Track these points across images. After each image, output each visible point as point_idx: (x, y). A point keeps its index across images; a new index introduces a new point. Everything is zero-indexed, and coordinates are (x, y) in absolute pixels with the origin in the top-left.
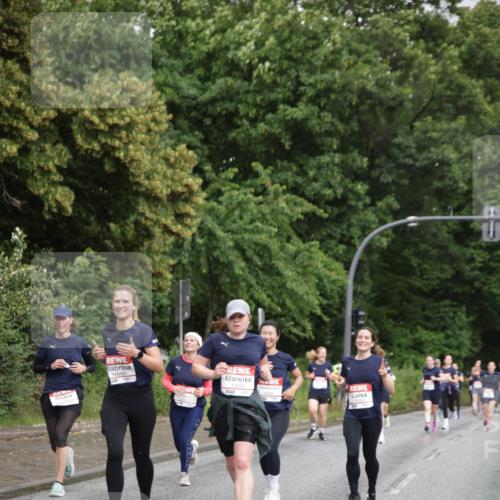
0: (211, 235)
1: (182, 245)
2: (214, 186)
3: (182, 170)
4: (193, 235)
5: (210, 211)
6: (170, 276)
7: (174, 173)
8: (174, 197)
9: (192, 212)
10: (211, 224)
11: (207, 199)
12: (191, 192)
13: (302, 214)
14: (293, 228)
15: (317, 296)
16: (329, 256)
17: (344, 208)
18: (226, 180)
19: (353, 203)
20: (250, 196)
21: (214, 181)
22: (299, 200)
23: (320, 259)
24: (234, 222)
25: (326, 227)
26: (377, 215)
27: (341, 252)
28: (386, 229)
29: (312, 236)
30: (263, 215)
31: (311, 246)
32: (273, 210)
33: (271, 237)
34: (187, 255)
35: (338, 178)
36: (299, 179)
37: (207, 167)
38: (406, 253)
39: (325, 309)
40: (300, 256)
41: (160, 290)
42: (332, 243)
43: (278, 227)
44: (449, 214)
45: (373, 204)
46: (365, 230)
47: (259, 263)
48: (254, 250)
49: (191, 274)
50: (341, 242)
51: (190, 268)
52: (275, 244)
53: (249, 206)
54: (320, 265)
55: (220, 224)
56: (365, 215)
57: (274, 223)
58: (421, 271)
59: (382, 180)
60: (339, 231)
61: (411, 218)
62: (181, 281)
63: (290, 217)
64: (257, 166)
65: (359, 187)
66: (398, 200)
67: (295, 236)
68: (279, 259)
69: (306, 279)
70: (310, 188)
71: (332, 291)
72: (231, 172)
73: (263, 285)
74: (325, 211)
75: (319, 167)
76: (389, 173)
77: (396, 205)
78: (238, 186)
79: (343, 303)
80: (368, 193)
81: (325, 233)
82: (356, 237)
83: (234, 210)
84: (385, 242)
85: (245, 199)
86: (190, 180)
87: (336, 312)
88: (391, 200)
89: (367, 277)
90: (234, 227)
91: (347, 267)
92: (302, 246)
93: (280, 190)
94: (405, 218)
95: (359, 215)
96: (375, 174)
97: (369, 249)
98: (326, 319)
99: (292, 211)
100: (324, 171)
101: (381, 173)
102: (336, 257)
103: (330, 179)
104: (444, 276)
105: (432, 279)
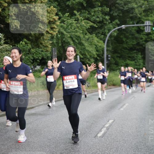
0: (62, 34)
1: (54, 37)
2: (62, 19)
3: (52, 14)
4: (57, 34)
5: (62, 26)
6: (50, 47)
7: (50, 15)
8: (50, 22)
9: (56, 27)
10: (62, 30)
11: (60, 23)
12: (55, 21)
13: (90, 26)
14: (87, 31)
15: (95, 51)
16: (99, 39)
17: (103, 24)
18: (66, 17)
19: (105, 22)
20: (74, 21)
21: (62, 17)
22: (89, 22)
23: (96, 40)
24: (69, 29)
25: (97, 30)
26: (113, 26)
27: (102, 37)
28: (115, 30)
29: (93, 33)
30: (78, 27)
31: (93, 36)
32: (81, 25)
33: (80, 34)
34: (55, 40)
35: (100, 15)
36: (89, 16)
37: (60, 13)
38: (122, 36)
39: (98, 55)
40: (90, 39)
41: (47, 51)
42: (100, 35)
43: (83, 31)
44: (134, 24)
45: (111, 22)
46: (109, 30)
47: (77, 42)
48: (75, 38)
49: (56, 46)
50: (102, 34)
51: (56, 44)
52: (82, 36)
53: (73, 24)
54: (96, 42)
55: (65, 30)
56: (109, 26)
57: (81, 29)
58: (126, 42)
59: (114, 15)
60: (101, 31)
61: (123, 26)
62: (54, 48)
63: (86, 27)
64: (75, 12)
65: (107, 17)
66: (119, 21)
67: (88, 33)
68: (83, 40)
69: (92, 46)
70: (92, 18)
71: (100, 49)
72: (67, 14)
73: (79, 49)
74: (97, 25)
75: (95, 12)
76: (116, 12)
77: (119, 23)
78: (70, 18)
79: (103, 53)
80: (110, 19)
81: (97, 32)
82: (107, 32)
83: (69, 26)
84: (115, 34)
85: (72, 22)
86: (55, 17)
87: (101, 56)
88: (117, 21)
89: (110, 45)
90: (69, 31)
91: (104, 42)
92: (90, 36)
93: (83, 19)
94: (121, 26)
95: (107, 26)
96: (111, 13)
97: (111, 36)
98: (98, 58)
99: (87, 25)
100: (96, 13)
101: (114, 12)
102: (101, 39)
103: (98, 16)
104: (134, 43)
105: (130, 45)
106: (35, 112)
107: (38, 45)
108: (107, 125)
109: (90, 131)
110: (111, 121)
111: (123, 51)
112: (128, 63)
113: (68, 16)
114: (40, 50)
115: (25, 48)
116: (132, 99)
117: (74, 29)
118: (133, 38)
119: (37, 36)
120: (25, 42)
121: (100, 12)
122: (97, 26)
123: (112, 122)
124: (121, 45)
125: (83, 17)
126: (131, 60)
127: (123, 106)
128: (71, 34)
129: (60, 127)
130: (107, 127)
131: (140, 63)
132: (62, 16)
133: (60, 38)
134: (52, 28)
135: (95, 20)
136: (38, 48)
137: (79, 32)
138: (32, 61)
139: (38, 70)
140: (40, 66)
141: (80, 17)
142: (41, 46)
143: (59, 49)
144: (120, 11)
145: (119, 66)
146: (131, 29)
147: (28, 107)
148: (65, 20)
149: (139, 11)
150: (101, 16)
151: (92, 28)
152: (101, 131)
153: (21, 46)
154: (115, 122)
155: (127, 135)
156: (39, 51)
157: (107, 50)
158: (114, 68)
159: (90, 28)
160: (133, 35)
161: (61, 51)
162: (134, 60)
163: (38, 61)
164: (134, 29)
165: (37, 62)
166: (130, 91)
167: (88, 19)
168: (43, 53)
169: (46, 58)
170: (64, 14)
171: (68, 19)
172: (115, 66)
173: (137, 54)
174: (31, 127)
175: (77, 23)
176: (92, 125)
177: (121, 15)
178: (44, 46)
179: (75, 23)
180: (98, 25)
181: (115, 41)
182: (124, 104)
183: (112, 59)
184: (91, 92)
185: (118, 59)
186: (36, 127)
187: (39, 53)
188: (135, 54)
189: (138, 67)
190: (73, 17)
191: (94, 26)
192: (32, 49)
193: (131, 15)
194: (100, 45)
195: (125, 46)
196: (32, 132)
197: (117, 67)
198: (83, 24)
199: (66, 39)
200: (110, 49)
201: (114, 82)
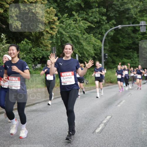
0: (61, 34)
1: (53, 36)
2: (61, 19)
3: (52, 15)
4: (56, 34)
5: (61, 27)
6: (50, 46)
7: (50, 16)
8: (50, 23)
9: (55, 27)
10: (61, 30)
11: (60, 23)
12: (55, 21)
13: (87, 26)
14: (85, 31)
15: (93, 50)
16: (96, 38)
17: (100, 24)
18: (64, 17)
19: (102, 23)
20: (72, 22)
21: (61, 18)
22: (87, 22)
23: (93, 39)
24: (68, 29)
25: (95, 30)
26: (110, 26)
27: (99, 37)
28: (112, 30)
29: (91, 33)
30: (76, 27)
31: (91, 36)
32: (79, 26)
33: (79, 34)
34: (55, 40)
35: (98, 15)
36: (87, 16)
37: (59, 14)
38: (118, 36)
39: (96, 54)
40: (88, 38)
41: (47, 50)
42: (97, 34)
43: (81, 31)
44: (130, 24)
45: (108, 23)
46: (106, 30)
47: (76, 41)
48: (74, 37)
49: (56, 45)
50: (99, 34)
51: (56, 44)
52: (80, 36)
53: (72, 25)
54: (93, 41)
55: (64, 30)
56: (106, 26)
57: (79, 29)
58: (123, 42)
59: (111, 15)
60: (99, 31)
61: (119, 26)
62: (53, 47)
63: (84, 27)
64: (74, 13)
65: (104, 18)
66: (116, 21)
67: (86, 33)
68: (81, 40)
69: (90, 45)
70: (90, 19)
71: (98, 48)
72: (66, 15)
73: (77, 48)
74: (94, 25)
75: (92, 13)
76: (113, 13)
77: (115, 23)
78: (68, 19)
79: (101, 52)
80: (107, 19)
81: (95, 32)
82: (104, 32)
83: (67, 26)
84: (112, 34)
85: (71, 23)
86: (54, 18)
87: (99, 55)
88: (113, 21)
89: (107, 44)
90: (68, 31)
91: (102, 42)
92: (88, 36)
93: (81, 19)
94: (117, 26)
95: (104, 26)
96: (108, 13)
97: (108, 36)
98: (96, 57)
99: (85, 25)
100: (94, 14)
101: (110, 13)
102: (98, 39)
103: (96, 16)
104: (130, 43)
105: (126, 44)
106: (36, 109)
107: (38, 44)
108: (105, 121)
109: (88, 127)
110: (108, 117)
111: (119, 50)
112: (125, 62)
113: (67, 16)
114: (41, 49)
115: (26, 47)
116: (129, 96)
117: (73, 29)
118: (129, 38)
119: (37, 36)
120: (26, 41)
121: (97, 12)
122: (94, 27)
123: (109, 119)
124: (118, 44)
125: (81, 18)
126: (128, 59)
127: (120, 102)
128: (70, 34)
129: (60, 123)
130: (105, 123)
131: (136, 61)
132: (61, 16)
133: (59, 38)
134: (52, 29)
135: (92, 21)
136: (38, 48)
137: (78, 32)
138: (33, 60)
139: (39, 68)
140: (41, 65)
141: (78, 17)
142: (41, 45)
143: (59, 49)
144: (116, 12)
145: (116, 64)
146: (127, 29)
147: (27, 104)
148: (64, 20)
149: (135, 12)
150: (98, 17)
151: (90, 28)
152: (99, 127)
153: (23, 45)
154: (113, 118)
155: (124, 131)
156: (39, 50)
157: (104, 49)
158: (111, 66)
159: (88, 28)
160: (129, 34)
161: (60, 50)
162: (130, 59)
163: (39, 59)
164: (130, 29)
165: (38, 61)
166: (127, 88)
167: (86, 19)
168: (43, 52)
169: (47, 57)
170: (62, 15)
171: (67, 20)
172: (112, 64)
173: (133, 53)
174: (32, 123)
175: (75, 24)
176: (91, 121)
177: (117, 15)
178: (44, 45)
179: (74, 23)
180: (96, 25)
181: (112, 41)
182: (121, 101)
183: (110, 58)
184: (89, 89)
185: (114, 58)
186: (37, 123)
187: (39, 52)
188: (131, 53)
189: (135, 65)
190: (72, 18)
191: (92, 26)
192: (33, 49)
193: (127, 16)
194: (97, 44)
195: (121, 45)
196: (33, 128)
197: (114, 65)
198: (81, 25)
199: (65, 39)
200: (107, 48)
201: (111, 80)
